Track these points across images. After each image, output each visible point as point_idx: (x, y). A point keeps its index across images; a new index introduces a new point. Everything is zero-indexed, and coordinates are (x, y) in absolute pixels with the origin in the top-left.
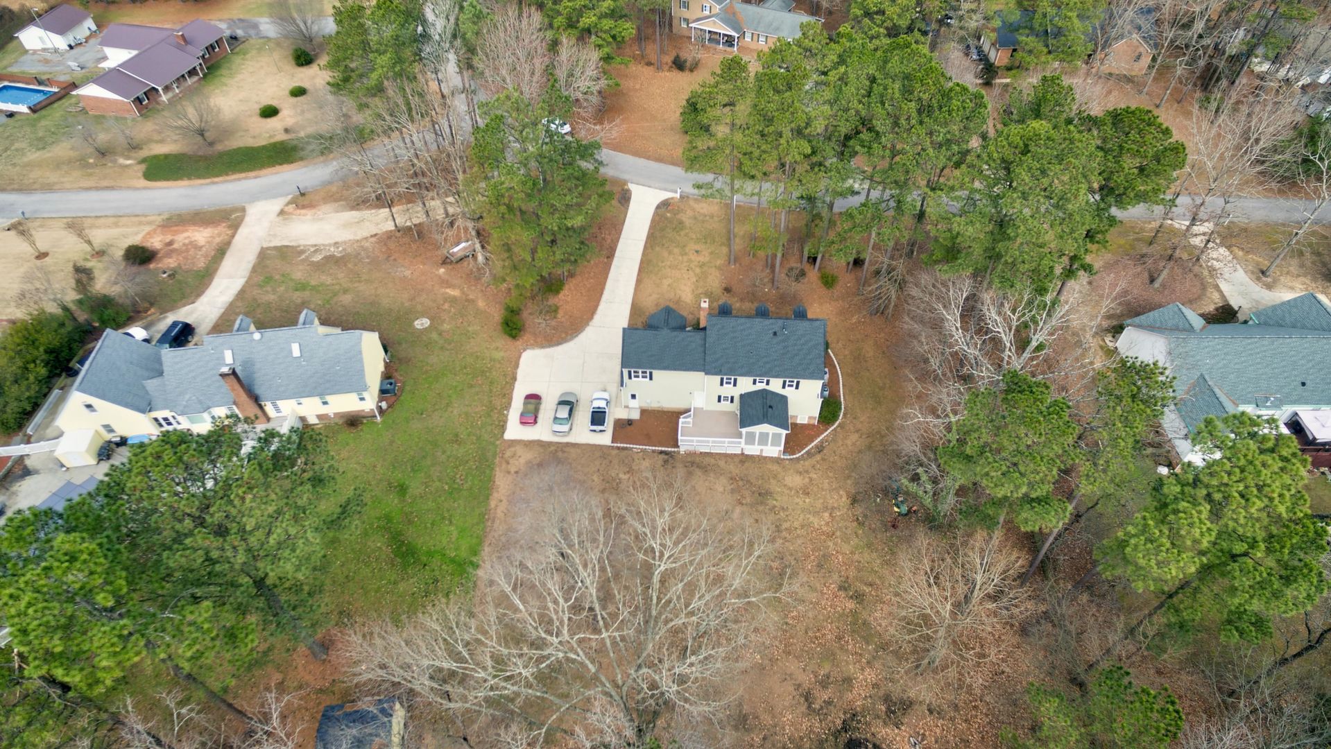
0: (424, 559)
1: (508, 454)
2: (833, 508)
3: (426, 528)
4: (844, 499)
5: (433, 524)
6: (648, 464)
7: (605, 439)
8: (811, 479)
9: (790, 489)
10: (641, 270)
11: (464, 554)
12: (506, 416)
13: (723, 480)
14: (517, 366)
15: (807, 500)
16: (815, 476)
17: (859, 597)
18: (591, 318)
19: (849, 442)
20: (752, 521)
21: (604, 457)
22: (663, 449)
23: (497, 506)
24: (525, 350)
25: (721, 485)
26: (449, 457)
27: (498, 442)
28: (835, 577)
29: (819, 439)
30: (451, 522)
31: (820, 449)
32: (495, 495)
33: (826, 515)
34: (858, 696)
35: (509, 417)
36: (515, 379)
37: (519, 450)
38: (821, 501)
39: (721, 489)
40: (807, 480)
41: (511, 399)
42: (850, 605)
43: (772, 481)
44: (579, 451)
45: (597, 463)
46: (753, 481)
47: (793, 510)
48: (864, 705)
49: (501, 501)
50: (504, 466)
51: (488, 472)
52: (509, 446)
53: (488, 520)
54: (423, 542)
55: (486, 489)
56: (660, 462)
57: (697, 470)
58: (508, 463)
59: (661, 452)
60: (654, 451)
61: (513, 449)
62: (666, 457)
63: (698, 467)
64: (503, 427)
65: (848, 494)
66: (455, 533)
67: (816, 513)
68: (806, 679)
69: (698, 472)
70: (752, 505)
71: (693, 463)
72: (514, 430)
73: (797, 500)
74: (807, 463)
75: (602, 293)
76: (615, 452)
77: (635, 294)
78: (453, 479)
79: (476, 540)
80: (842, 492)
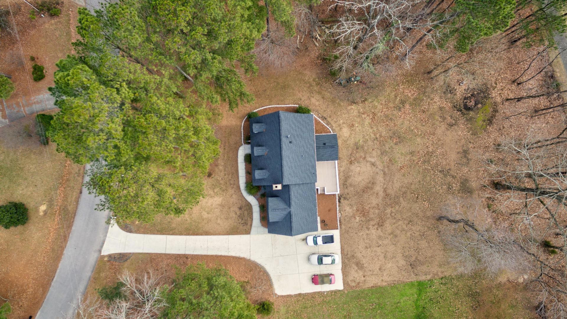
0: (420, 310)
1: (353, 284)
2: (359, 112)
3: (404, 314)
4: (353, 107)
5: (401, 312)
6: (348, 208)
7: (336, 233)
8: (344, 123)
9: (351, 134)
10: (197, 235)
11: (415, 290)
12: (328, 292)
13: (353, 167)
14: (290, 296)
15: (357, 125)
16: (341, 121)
17: (403, 102)
18: (243, 259)
19: (317, 103)
20: (374, 152)
21: (347, 232)
22: (337, 201)
23: (386, 282)
24: (276, 294)
25: (356, 168)
26: (360, 316)
27: (346, 292)
28: (395, 112)
29: (318, 119)
30: (398, 302)
31: (324, 118)
32: (379, 284)
33: (363, 116)
34: (447, 105)
35: (328, 290)
36: (300, 295)
37: (351, 278)
38: (355, 118)
39: (359, 168)
40: (344, 125)
41: (315, 293)
42: (407, 106)
43: (348, 143)
44: (346, 246)
45: (352, 234)
46: (350, 152)
47: (363, 132)
48: (449, 102)
49: (382, 280)
50: (361, 284)
51: (366, 292)
52: (348, 284)
53: (395, 284)
54: (412, 313)
55: (377, 290)
56: (346, 201)
57: (348, 182)
58: (359, 283)
59: (339, 202)
60: (339, 206)
61: (350, 282)
62: (342, 199)
63: (346, 181)
64: (336, 292)
65: (349, 105)
66: (404, 298)
67: (363, 120)
68: (443, 127)
69: (349, 181)
70: (366, 153)
71: (344, 185)
72: (338, 285)
73: (357, 129)
74: (334, 125)
75: (221, 256)
76: (343, 227)
77: (219, 234)
78: (373, 309)
79: (406, 287)
80: (349, 108)
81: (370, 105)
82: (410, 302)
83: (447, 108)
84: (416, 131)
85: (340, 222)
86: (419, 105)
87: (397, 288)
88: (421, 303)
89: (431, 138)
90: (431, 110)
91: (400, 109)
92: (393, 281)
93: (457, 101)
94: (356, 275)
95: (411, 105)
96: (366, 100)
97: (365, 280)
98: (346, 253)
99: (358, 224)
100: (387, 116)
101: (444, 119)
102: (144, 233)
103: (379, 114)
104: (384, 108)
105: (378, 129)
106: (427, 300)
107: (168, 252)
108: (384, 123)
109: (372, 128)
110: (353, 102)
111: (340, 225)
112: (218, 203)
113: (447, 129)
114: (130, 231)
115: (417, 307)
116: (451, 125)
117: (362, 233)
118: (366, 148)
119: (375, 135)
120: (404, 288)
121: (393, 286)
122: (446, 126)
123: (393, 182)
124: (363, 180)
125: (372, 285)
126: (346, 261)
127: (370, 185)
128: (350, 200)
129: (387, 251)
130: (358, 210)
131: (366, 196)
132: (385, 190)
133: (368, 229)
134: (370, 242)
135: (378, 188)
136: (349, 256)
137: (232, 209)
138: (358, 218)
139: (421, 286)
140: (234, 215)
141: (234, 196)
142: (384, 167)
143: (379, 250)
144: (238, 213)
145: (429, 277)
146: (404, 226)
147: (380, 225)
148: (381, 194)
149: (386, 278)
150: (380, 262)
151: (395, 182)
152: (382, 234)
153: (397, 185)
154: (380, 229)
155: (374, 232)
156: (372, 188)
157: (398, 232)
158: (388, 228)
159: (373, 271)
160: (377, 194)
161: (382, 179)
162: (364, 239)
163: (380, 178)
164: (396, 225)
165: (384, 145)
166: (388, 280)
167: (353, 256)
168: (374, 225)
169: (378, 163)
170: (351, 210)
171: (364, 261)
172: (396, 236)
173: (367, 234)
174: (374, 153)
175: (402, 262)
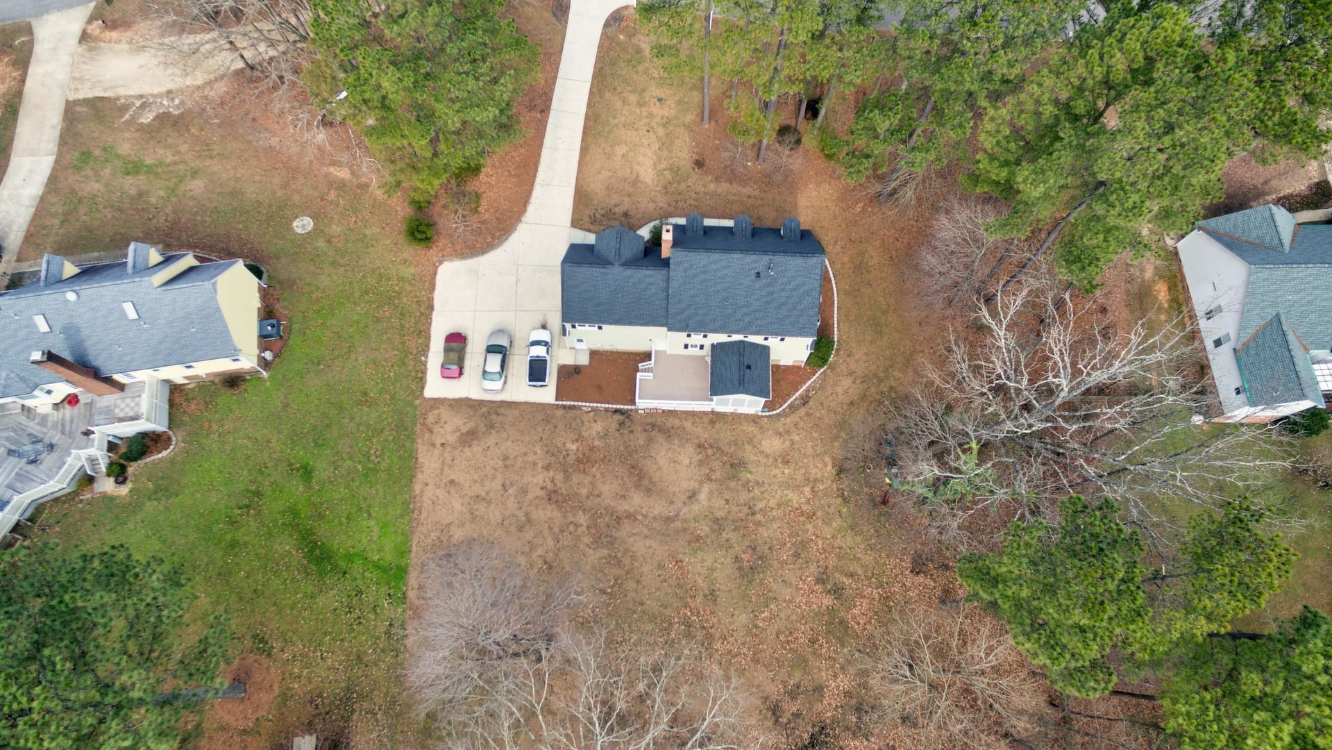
0: (342, 564)
1: (431, 419)
2: (816, 480)
3: (341, 524)
4: (829, 468)
5: (348, 518)
6: (600, 429)
7: (546, 394)
8: (792, 442)
9: (767, 456)
10: (585, 133)
11: (389, 557)
12: (425, 364)
13: (690, 449)
14: (432, 287)
15: (786, 471)
16: (797, 438)
17: (837, 591)
18: (523, 210)
19: (839, 390)
20: (723, 502)
21: (547, 420)
22: (618, 406)
23: (422, 491)
24: (441, 263)
25: (687, 455)
26: (359, 425)
27: (417, 402)
28: (813, 568)
29: (804, 387)
30: (370, 515)
31: (805, 400)
32: (420, 476)
33: (807, 489)
34: (828, 707)
35: (429, 365)
36: (431, 308)
37: (445, 413)
38: (803, 471)
39: (687, 462)
40: (788, 443)
41: (428, 338)
42: (827, 601)
43: (746, 446)
44: (517, 413)
45: (540, 429)
46: (725, 448)
47: (770, 485)
48: (834, 715)
49: (427, 484)
50: (427, 435)
51: (408, 445)
52: (432, 408)
53: (413, 512)
54: (339, 542)
55: (408, 468)
56: (615, 425)
57: (658, 435)
58: (431, 431)
59: (616, 411)
60: (607, 410)
61: (436, 412)
62: (622, 418)
63: (660, 430)
64: (421, 381)
65: (834, 459)
66: (376, 529)
67: (797, 488)
68: (774, 690)
69: (660, 438)
70: (721, 482)
71: (653, 425)
72: (436, 386)
73: (776, 471)
74: (788, 420)
75: (536, 170)
76: (560, 413)
77: (579, 171)
78: (367, 456)
79: (400, 538)
80: (827, 459)
81: (832, 510)
82: (364, 541)
83: (819, 707)
84: (766, 614)
85: (570, 407)
86: (829, 632)
87: (402, 516)
88: (357, 567)
89: (745, 650)
90: (814, 662)
91: (820, 581)
92: (421, 507)
93: (837, 737)
94: (448, 428)
95: (831, 611)
96: (846, 500)
97: (434, 445)
98: (502, 411)
99: (559, 445)
100: (804, 545)
101: (793, 694)
102: (601, 47)
103: (810, 527)
104: (823, 543)
105: (774, 519)
106: (360, 582)
107: (559, 82)
108: (790, 537)
109: (779, 506)
110: (840, 471)
111: (564, 407)
112: (642, 174)
113: (767, 698)
114: (607, 25)
115: (349, 558)
116: (775, 710)
117: (539, 452)
118: (733, 484)
119: (761, 510)
120: (400, 531)
121: (409, 508)
122: (774, 697)
123: (646, 537)
124: (660, 468)
125: (421, 460)
126: (484, 409)
127: (646, 482)
128: (617, 435)
129: (489, 503)
130: (592, 449)
131: (622, 470)
132: (630, 516)
133: (547, 467)
134: (516, 468)
135: (636, 500)
136: (494, 417)
137: (627, 199)
138: (574, 447)
139: (395, 574)
140: (613, 202)
141: (652, 206)
142: (685, 521)
143: (497, 484)
144: (617, 210)
145: (412, 595)
146: (540, 552)
147: (552, 496)
148: (623, 507)
149: (430, 492)
150: (467, 485)
151: (648, 543)
152: (530, 496)
153: (639, 546)
154: (542, 493)
155: (537, 480)
156: (638, 486)
157: (529, 535)
158: (541, 513)
159: (450, 467)
160: (623, 497)
161: (656, 512)
162: (525, 454)
163: (658, 508)
164: (546, 533)
165: (736, 529)
166: (425, 498)
167: (492, 426)
168: (553, 481)
169: (696, 507)
170: (594, 434)
171: (477, 449)
172: (521, 529)
173: (535, 464)
174: (718, 502)
175: (458, 534)
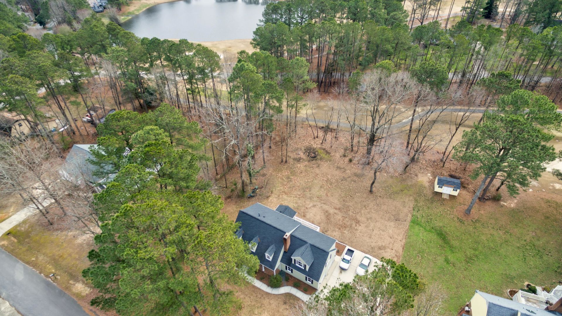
0: (433, 230)
3: (434, 241)
11: (417, 227)
26: (425, 269)
30: (423, 240)
34: (306, 163)
49: (400, 240)
50: (398, 255)
51: (406, 255)
55: (407, 248)
66: (421, 235)
79: (412, 230)
85: (342, 243)
87: (411, 235)
88: (428, 228)
92: (404, 235)
94: (389, 254)
97: (395, 251)
98: (367, 251)
109: (291, 196)
111: (344, 243)
120: (412, 232)
121: (408, 237)
123: (333, 203)
124: (320, 216)
125: (401, 248)
126: (374, 254)
127: (326, 214)
129: (379, 228)
130: (340, 229)
131: (332, 220)
132: (336, 209)
133: (357, 230)
134: (367, 234)
135: (332, 211)
136: (371, 250)
138: (345, 232)
139: (415, 222)
142: (320, 202)
143: (375, 232)
145: (410, 215)
146: (367, 211)
147: (358, 222)
148: (336, 211)
150: (386, 235)
151: (333, 201)
152: (365, 225)
153: (336, 201)
154: (361, 224)
155: (361, 228)
156: (330, 214)
157: (369, 216)
158: (363, 219)
159: (391, 242)
160: (335, 213)
162: (363, 236)
163: (326, 207)
164: (363, 214)
165: (306, 196)
166: (402, 237)
167: (372, 248)
168: (356, 226)
169: (315, 203)
170: (337, 232)
171: (380, 244)
172: (371, 218)
173: (360, 232)
174: (307, 202)
175: (392, 224)
